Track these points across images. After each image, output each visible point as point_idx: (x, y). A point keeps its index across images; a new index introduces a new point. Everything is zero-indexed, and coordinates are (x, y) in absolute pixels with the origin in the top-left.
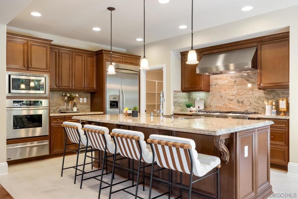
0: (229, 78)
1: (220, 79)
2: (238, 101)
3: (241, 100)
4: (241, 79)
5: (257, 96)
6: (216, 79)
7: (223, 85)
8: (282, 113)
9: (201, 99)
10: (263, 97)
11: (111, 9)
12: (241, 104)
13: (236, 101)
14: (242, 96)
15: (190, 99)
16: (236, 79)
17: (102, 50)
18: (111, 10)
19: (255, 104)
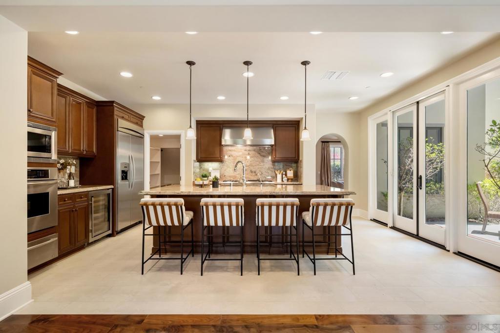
0: (243, 151)
1: (235, 151)
2: (251, 171)
3: (253, 170)
4: (253, 152)
5: (267, 167)
6: (230, 150)
7: (237, 157)
8: (290, 180)
9: (214, 169)
10: (272, 168)
11: (190, 63)
12: (254, 174)
13: (249, 171)
14: (255, 167)
15: (201, 169)
16: (249, 152)
17: (113, 102)
18: (191, 65)
19: (265, 173)
